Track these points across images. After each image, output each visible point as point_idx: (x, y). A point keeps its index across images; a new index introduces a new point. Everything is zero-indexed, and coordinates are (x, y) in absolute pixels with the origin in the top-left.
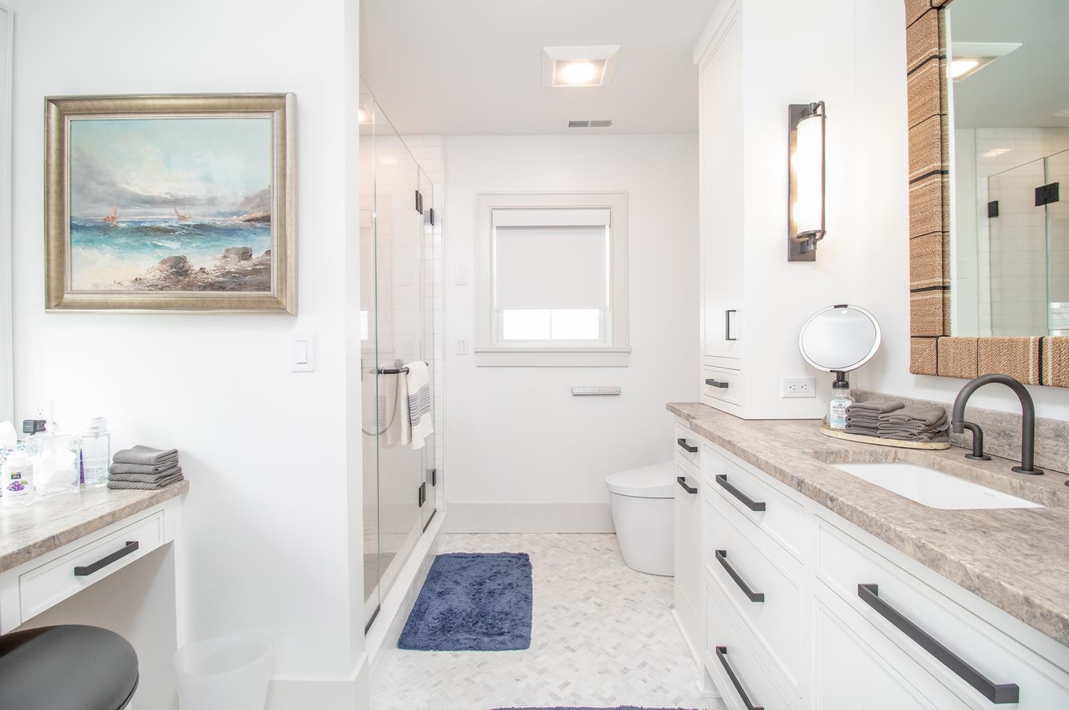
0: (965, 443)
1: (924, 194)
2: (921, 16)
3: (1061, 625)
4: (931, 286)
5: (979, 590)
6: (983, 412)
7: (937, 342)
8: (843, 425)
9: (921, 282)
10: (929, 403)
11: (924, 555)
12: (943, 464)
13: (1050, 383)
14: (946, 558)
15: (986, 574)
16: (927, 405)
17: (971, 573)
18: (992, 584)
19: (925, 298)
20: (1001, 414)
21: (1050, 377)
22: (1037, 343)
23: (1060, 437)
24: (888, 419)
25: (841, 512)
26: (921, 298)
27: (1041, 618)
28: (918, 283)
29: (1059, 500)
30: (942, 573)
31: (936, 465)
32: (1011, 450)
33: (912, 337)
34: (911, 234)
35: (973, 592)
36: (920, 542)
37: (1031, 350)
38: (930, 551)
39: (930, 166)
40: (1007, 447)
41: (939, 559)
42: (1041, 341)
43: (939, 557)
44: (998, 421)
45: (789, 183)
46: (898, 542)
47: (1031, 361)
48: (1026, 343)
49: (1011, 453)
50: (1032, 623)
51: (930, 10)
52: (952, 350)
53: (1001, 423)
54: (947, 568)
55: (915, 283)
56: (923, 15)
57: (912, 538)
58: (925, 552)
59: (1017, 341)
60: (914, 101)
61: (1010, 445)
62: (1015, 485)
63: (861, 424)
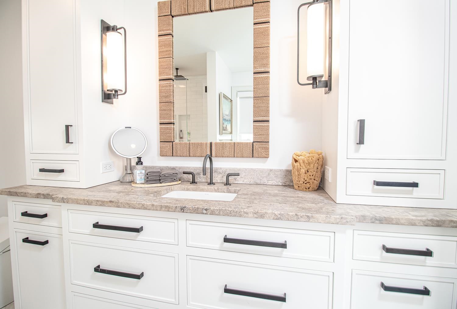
0: (183, 179)
1: (166, 86)
2: (166, 16)
3: (306, 217)
4: (170, 122)
5: (280, 218)
6: (190, 168)
7: (173, 144)
8: (143, 181)
9: (165, 120)
10: (168, 167)
11: (258, 215)
12: (188, 188)
13: (214, 156)
14: (267, 213)
15: (282, 213)
16: (167, 168)
17: (277, 214)
18: (285, 215)
19: (167, 127)
20: (197, 168)
21: (214, 154)
22: (210, 144)
23: (215, 172)
24: (165, 175)
25: (213, 213)
26: (165, 127)
27: (301, 218)
28: (164, 121)
29: (229, 190)
30: (265, 218)
31: (185, 189)
32: (200, 179)
33: (160, 142)
34: (160, 101)
35: (278, 220)
36: (255, 211)
37: (208, 146)
38: (260, 213)
39: (169, 76)
40: (199, 178)
41: (264, 214)
42: (211, 143)
43: (264, 213)
44: (196, 170)
45: (102, 61)
46: (245, 215)
47: (208, 150)
48: (206, 144)
49: (200, 180)
50: (298, 220)
51: (169, 15)
52: (179, 147)
53: (197, 170)
54: (267, 216)
55: (161, 121)
56: (167, 15)
57: (252, 211)
58: (258, 214)
59: (203, 143)
60: (162, 48)
61: (200, 177)
62: (215, 189)
63: (153, 179)
